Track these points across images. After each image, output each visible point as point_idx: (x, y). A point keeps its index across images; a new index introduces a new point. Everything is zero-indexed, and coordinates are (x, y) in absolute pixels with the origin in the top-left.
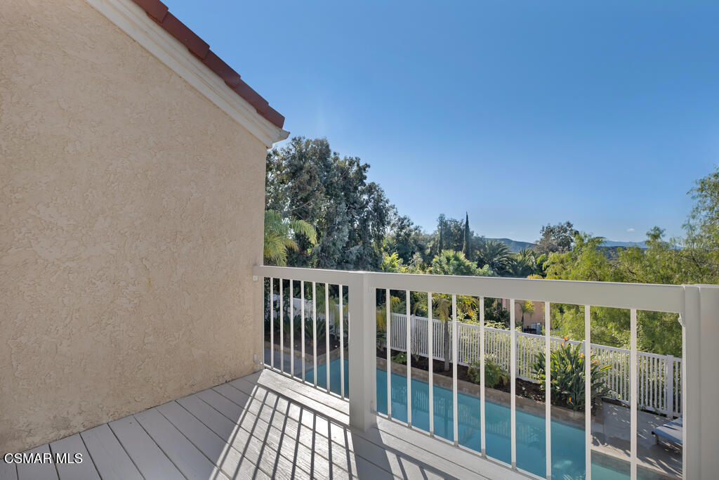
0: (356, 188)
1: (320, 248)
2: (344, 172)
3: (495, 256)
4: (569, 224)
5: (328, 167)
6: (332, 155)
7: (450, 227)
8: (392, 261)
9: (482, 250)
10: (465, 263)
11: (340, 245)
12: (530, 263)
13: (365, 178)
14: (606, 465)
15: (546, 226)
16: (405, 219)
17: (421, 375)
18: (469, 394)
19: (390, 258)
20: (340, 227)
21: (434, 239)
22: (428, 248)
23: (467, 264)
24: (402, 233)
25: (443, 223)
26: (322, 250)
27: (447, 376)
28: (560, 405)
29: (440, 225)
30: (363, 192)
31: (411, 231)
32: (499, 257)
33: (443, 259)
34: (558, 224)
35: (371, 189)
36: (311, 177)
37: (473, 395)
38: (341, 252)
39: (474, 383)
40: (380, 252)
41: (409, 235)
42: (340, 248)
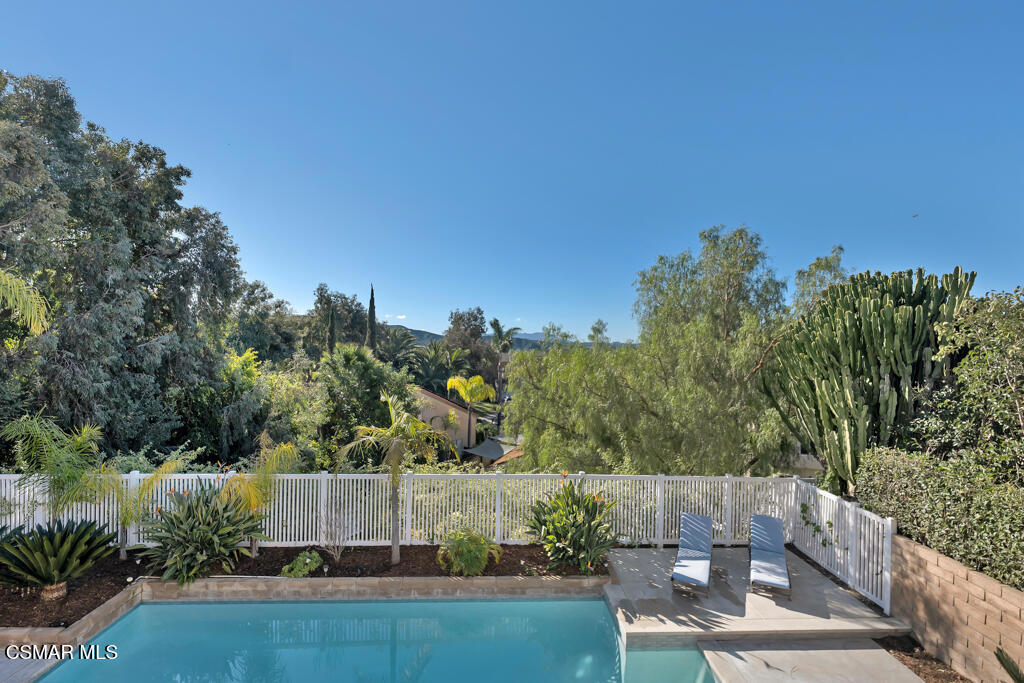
0: (154, 214)
1: (56, 340)
2: (121, 174)
3: (399, 352)
4: (479, 310)
5: (73, 153)
6: (83, 127)
7: (336, 306)
8: (246, 364)
9: (383, 342)
10: (373, 363)
11: (117, 333)
12: (444, 361)
13: (180, 195)
14: (646, 646)
15: (454, 311)
16: (258, 286)
17: (354, 588)
18: (445, 597)
19: (241, 359)
20: (119, 292)
21: (309, 324)
22: (299, 339)
23: (376, 366)
24: (250, 312)
25: (323, 298)
26: (63, 345)
27: (401, 575)
28: (571, 574)
29: (320, 301)
30: (171, 224)
31: (268, 308)
32: (403, 352)
33: (338, 358)
34: (467, 310)
35: (192, 220)
36: (20, 160)
37: (450, 597)
38: (118, 349)
39: (448, 575)
40: (219, 348)
41: (264, 315)
42: (119, 338)
